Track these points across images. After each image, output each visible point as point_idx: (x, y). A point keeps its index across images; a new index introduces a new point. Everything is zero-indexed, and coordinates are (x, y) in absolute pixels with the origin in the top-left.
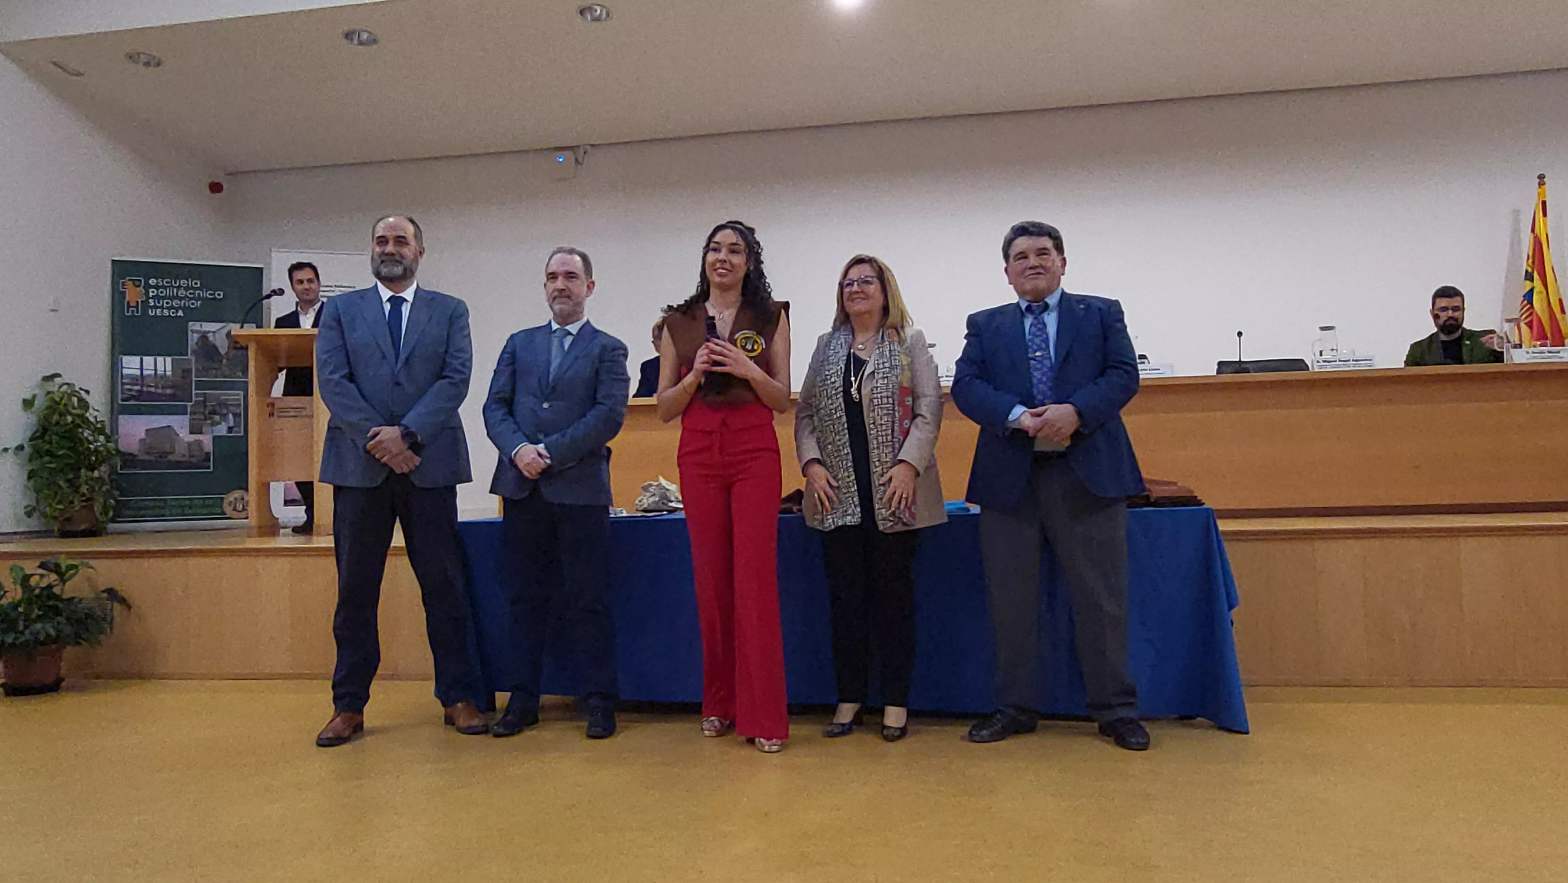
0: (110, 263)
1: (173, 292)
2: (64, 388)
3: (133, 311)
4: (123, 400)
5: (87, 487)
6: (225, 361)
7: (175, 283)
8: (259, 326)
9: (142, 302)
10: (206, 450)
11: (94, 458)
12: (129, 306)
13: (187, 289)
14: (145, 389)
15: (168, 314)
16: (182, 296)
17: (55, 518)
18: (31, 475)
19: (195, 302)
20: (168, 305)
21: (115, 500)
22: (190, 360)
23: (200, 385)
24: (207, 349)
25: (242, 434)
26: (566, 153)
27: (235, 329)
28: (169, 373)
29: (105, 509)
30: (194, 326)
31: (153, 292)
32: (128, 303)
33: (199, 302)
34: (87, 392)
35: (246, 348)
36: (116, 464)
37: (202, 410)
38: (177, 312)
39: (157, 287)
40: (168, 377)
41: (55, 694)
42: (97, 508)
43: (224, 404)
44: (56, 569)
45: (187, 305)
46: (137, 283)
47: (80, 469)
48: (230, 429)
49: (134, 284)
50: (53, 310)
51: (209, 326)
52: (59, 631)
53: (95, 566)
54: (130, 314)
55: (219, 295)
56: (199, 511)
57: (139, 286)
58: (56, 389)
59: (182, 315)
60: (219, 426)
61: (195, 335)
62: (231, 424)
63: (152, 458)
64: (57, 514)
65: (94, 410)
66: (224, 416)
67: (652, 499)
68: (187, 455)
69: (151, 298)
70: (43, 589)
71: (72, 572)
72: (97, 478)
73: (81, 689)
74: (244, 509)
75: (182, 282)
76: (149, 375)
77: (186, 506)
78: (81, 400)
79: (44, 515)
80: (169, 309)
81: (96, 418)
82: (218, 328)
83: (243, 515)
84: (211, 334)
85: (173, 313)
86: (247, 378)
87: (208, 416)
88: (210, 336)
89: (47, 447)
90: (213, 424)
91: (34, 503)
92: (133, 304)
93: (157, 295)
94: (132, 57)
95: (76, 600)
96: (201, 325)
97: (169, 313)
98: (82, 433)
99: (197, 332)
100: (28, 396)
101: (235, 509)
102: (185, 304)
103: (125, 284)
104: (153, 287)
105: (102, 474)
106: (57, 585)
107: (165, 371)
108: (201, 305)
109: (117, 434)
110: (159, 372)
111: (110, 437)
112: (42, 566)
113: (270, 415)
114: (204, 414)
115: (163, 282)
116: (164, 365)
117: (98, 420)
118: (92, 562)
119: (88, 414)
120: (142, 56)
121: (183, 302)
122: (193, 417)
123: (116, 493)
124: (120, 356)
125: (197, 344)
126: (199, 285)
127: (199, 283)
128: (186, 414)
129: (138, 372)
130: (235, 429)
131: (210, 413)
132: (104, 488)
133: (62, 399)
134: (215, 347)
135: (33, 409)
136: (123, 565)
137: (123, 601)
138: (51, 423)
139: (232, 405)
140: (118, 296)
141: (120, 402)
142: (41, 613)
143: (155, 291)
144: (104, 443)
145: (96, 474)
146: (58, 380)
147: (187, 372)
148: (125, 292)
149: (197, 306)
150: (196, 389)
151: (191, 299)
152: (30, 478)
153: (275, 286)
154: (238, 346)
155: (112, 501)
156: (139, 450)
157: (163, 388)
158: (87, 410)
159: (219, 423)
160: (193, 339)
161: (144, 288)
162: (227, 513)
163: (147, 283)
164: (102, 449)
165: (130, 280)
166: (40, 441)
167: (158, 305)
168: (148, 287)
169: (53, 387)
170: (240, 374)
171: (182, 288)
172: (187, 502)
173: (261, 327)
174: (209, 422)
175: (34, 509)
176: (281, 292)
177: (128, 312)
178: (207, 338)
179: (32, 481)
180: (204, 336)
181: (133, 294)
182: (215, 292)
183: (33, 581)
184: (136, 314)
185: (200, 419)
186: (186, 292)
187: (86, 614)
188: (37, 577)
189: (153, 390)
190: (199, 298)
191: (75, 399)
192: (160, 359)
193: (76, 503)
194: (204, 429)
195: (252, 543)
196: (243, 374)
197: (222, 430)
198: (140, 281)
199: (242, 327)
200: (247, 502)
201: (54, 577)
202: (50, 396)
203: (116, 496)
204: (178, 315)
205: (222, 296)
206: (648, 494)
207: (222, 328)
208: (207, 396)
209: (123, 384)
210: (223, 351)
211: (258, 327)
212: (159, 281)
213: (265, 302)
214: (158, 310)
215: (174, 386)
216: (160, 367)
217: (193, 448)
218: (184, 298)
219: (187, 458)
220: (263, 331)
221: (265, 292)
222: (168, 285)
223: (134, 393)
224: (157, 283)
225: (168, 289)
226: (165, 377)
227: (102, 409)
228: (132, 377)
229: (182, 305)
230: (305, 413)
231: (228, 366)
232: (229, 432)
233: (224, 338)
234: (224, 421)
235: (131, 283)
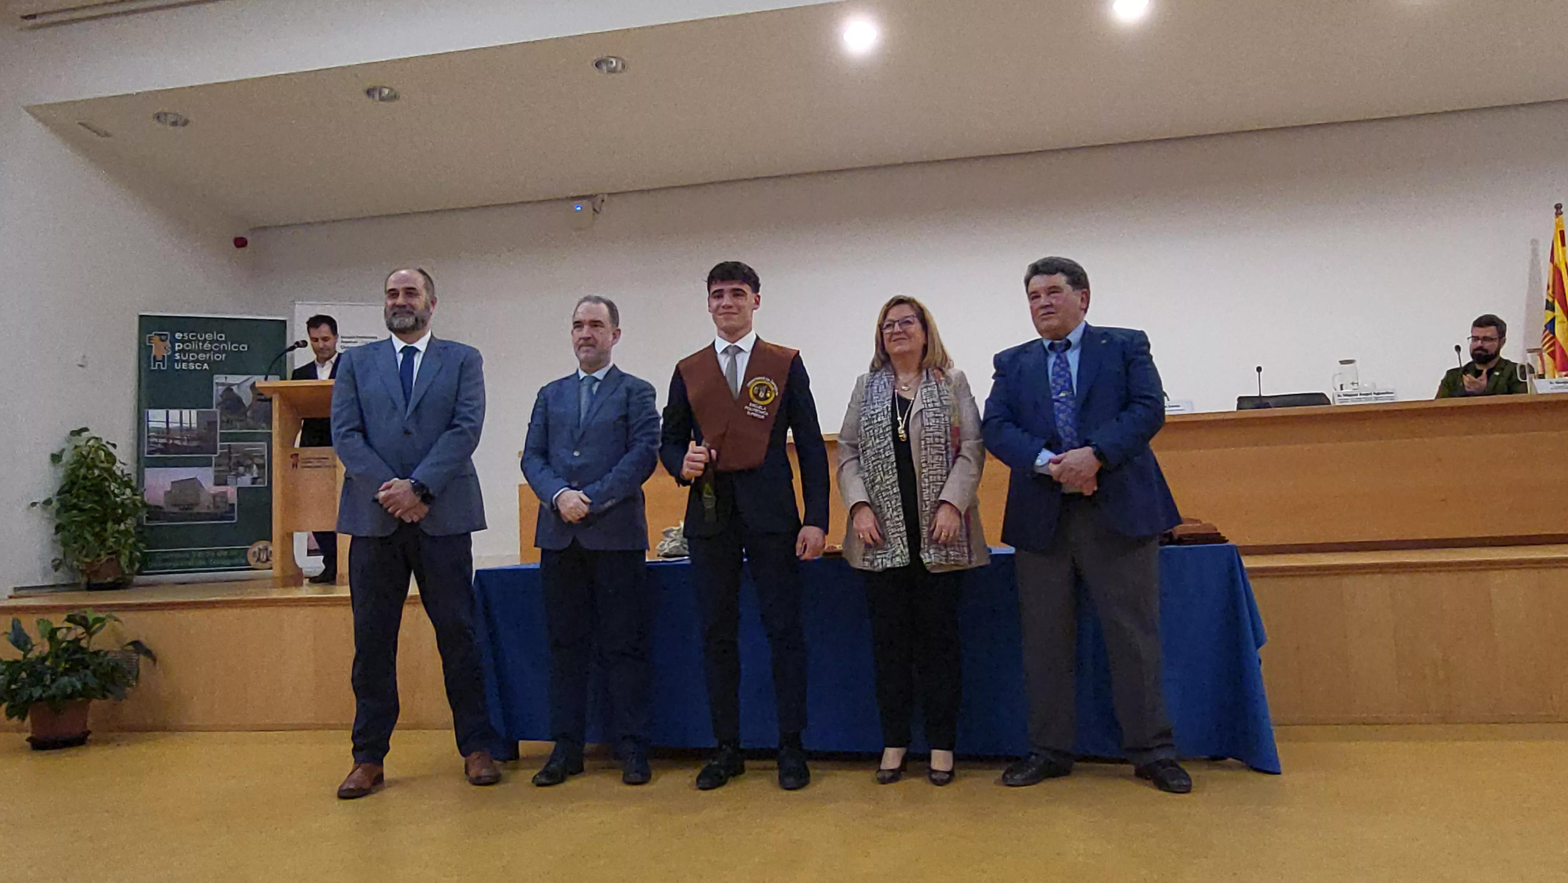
0: (136, 319)
1: (198, 346)
2: (91, 443)
3: (159, 365)
4: (148, 454)
5: (113, 540)
6: (249, 413)
7: (201, 337)
8: (284, 378)
9: (168, 356)
10: (230, 502)
11: (120, 511)
12: (155, 360)
13: (212, 342)
14: (171, 441)
15: (193, 367)
16: (207, 349)
17: (82, 571)
18: (58, 528)
19: (220, 356)
20: (193, 359)
21: (140, 552)
22: (215, 413)
23: (225, 437)
24: (232, 402)
25: (266, 485)
26: (585, 202)
27: (260, 381)
29: (131, 562)
30: (219, 379)
31: (179, 346)
33: (224, 355)
34: (114, 446)
35: (270, 400)
36: (142, 518)
37: (227, 461)
38: (202, 365)
40: (193, 430)
41: (83, 747)
42: (124, 561)
43: (249, 456)
44: (83, 622)
45: (212, 358)
46: (163, 337)
47: (105, 523)
48: (254, 480)
49: (160, 338)
50: (81, 366)
51: (233, 379)
52: (85, 684)
53: (122, 619)
54: (156, 368)
55: (243, 348)
56: (224, 562)
57: (165, 341)
58: (83, 443)
59: (207, 368)
60: (243, 477)
61: (220, 387)
63: (176, 510)
64: (83, 567)
65: (121, 463)
66: (249, 468)
67: (673, 544)
68: (211, 506)
69: (177, 352)
70: (69, 642)
71: (98, 625)
72: (122, 531)
73: (107, 742)
74: (268, 560)
75: (207, 336)
76: (175, 429)
77: (210, 557)
78: (109, 454)
79: (71, 568)
80: (195, 362)
81: (122, 471)
83: (267, 565)
84: (236, 386)
85: (199, 366)
86: (271, 429)
87: (232, 467)
88: (234, 388)
89: (75, 501)
90: (238, 475)
91: (61, 557)
93: (183, 348)
94: (158, 117)
95: (102, 653)
96: (226, 378)
97: (195, 366)
98: (109, 487)
99: (223, 384)
100: (56, 451)
101: (259, 560)
102: (210, 357)
103: (151, 338)
104: (178, 341)
105: (127, 526)
106: (84, 638)
107: (190, 424)
108: (225, 357)
109: (143, 485)
110: (184, 425)
111: (137, 490)
112: (69, 619)
113: (293, 466)
114: (228, 465)
115: (188, 335)
116: (190, 417)
117: (126, 472)
118: (116, 615)
119: (114, 468)
120: (170, 116)
121: (208, 355)
123: (141, 545)
124: (146, 410)
125: (221, 396)
126: (223, 339)
127: (223, 335)
128: (210, 465)
129: (164, 426)
130: (258, 481)
131: (234, 464)
132: (131, 541)
133: (89, 453)
134: (239, 400)
135: (60, 463)
136: (148, 617)
137: (148, 653)
138: (78, 476)
139: (256, 456)
140: (144, 350)
141: (146, 455)
142: (67, 666)
143: (182, 346)
144: (130, 496)
145: (122, 527)
146: (85, 435)
147: (212, 424)
148: (152, 346)
149: (221, 360)
151: (216, 352)
152: (57, 533)
153: (298, 338)
154: (262, 398)
155: (138, 554)
156: (166, 502)
157: (189, 440)
158: (114, 463)
159: (243, 475)
161: (171, 342)
162: (252, 563)
163: (172, 336)
164: (128, 501)
165: (156, 335)
166: (68, 495)
167: (184, 359)
168: (174, 341)
169: (81, 440)
170: (264, 425)
171: (207, 342)
172: (211, 554)
173: (285, 379)
174: (233, 473)
175: (60, 563)
176: (304, 344)
177: (154, 366)
178: (232, 390)
179: (60, 534)
180: (229, 389)
181: (160, 349)
182: (240, 345)
183: (60, 635)
184: (162, 368)
185: (225, 471)
186: (212, 345)
187: (113, 667)
188: (64, 631)
189: (177, 442)
190: (224, 351)
191: (103, 453)
192: (186, 412)
193: (103, 557)
194: (229, 481)
195: (276, 594)
196: (267, 424)
197: (246, 481)
198: (167, 335)
199: (266, 379)
200: (271, 552)
201: (80, 630)
202: (79, 450)
203: (142, 549)
204: (204, 368)
205: (246, 349)
206: (669, 539)
207: (248, 379)
208: (232, 447)
209: (149, 437)
210: (247, 403)
211: (281, 379)
212: (185, 334)
213: (289, 354)
214: (183, 364)
215: (199, 438)
216: (186, 419)
217: (218, 499)
218: (209, 351)
219: (212, 510)
220: (289, 383)
221: (289, 344)
222: (194, 338)
223: (159, 446)
224: (183, 337)
225: (193, 342)
226: (190, 429)
227: (129, 462)
228: (158, 430)
229: (208, 358)
230: (328, 463)
231: (253, 418)
232: (253, 483)
233: (249, 390)
234: (249, 472)
235: (157, 337)
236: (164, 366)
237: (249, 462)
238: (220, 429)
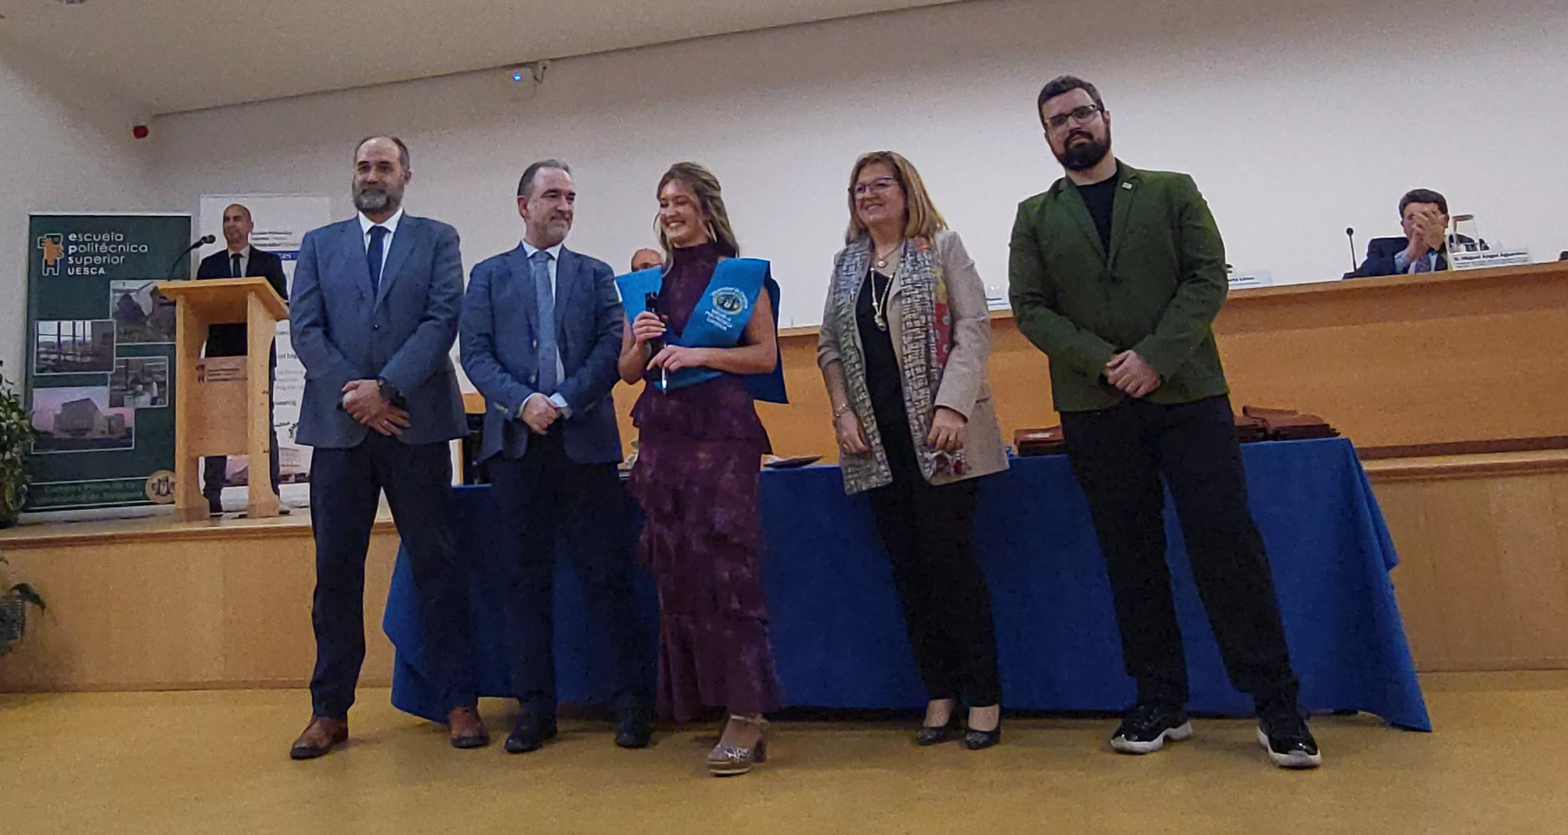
0: (28, 219)
1: (94, 247)
3: (51, 271)
4: (38, 371)
6: (149, 323)
7: (97, 238)
9: (60, 260)
10: (129, 426)
11: (6, 438)
12: (47, 266)
13: (108, 244)
14: (62, 358)
15: (87, 272)
16: (103, 252)
19: (117, 258)
20: (88, 263)
21: (27, 485)
22: (111, 323)
23: (122, 351)
24: (130, 310)
25: (166, 406)
26: (524, 70)
27: (162, 284)
28: (88, 339)
29: (17, 497)
30: (115, 284)
31: (73, 249)
32: (46, 261)
33: (122, 258)
35: (174, 304)
36: (30, 446)
37: (124, 378)
38: (98, 271)
39: (76, 243)
40: (87, 344)
42: (10, 495)
45: (109, 262)
46: (56, 240)
48: (154, 401)
49: (53, 240)
51: (132, 284)
53: (7, 558)
54: (48, 274)
55: (143, 248)
56: (120, 496)
57: (56, 243)
59: (103, 272)
60: (142, 397)
61: (118, 295)
62: (155, 394)
63: (68, 436)
65: (8, 384)
66: (147, 386)
68: (107, 432)
69: (69, 256)
72: (9, 461)
74: (168, 492)
75: (103, 237)
76: (67, 343)
77: (105, 490)
80: (89, 266)
81: (9, 392)
82: (141, 286)
83: (167, 498)
84: (134, 292)
85: (94, 271)
86: (175, 340)
88: (132, 294)
90: (136, 394)
92: (51, 263)
93: (77, 251)
96: (124, 284)
97: (89, 270)
99: (120, 290)
101: (158, 493)
102: (106, 260)
103: (43, 240)
104: (72, 243)
105: (15, 455)
107: (84, 336)
108: (123, 260)
109: (33, 410)
110: (77, 338)
111: (24, 413)
113: (199, 380)
114: (126, 385)
115: (83, 237)
116: (84, 329)
117: (12, 394)
121: (104, 258)
122: (116, 387)
123: (29, 477)
124: (36, 322)
125: (118, 304)
126: (122, 239)
127: (122, 236)
128: (106, 385)
129: (55, 339)
130: (159, 400)
131: (132, 382)
132: (17, 472)
134: (138, 308)
136: (35, 556)
137: (35, 599)
140: (35, 255)
141: (36, 374)
143: (75, 248)
144: (17, 420)
145: (8, 456)
147: (107, 337)
148: (43, 250)
149: (119, 263)
150: (117, 356)
151: (112, 255)
153: (205, 236)
154: (165, 302)
155: (25, 488)
156: (56, 427)
157: (82, 356)
159: (142, 394)
160: (114, 299)
161: (63, 244)
162: (150, 497)
163: (66, 238)
164: (15, 426)
165: (48, 237)
167: (78, 263)
168: (67, 243)
170: (166, 337)
171: (104, 243)
172: (107, 486)
173: (187, 281)
174: (131, 392)
176: (213, 238)
177: (46, 272)
178: (131, 297)
180: (126, 296)
182: (139, 246)
184: (54, 274)
185: (124, 390)
186: (108, 246)
189: (69, 358)
190: (122, 253)
192: (79, 323)
194: (126, 401)
196: (168, 334)
197: (144, 401)
198: (59, 237)
199: (168, 281)
200: (173, 484)
203: (29, 482)
204: (100, 272)
205: (147, 250)
207: (146, 285)
208: (130, 364)
209: (39, 353)
210: (146, 311)
211: (182, 280)
212: (80, 236)
213: (193, 251)
214: (77, 269)
215: (95, 354)
216: (79, 332)
217: (113, 423)
218: (104, 254)
219: (107, 436)
220: (194, 283)
221: (193, 241)
222: (90, 240)
223: (50, 362)
224: (77, 237)
225: (89, 244)
226: (84, 342)
227: (17, 384)
228: (49, 345)
229: (104, 262)
230: (238, 375)
231: (152, 328)
232: (152, 404)
233: (148, 296)
234: (148, 391)
235: (50, 239)
236: (56, 272)
237: (148, 379)
238: (117, 342)
